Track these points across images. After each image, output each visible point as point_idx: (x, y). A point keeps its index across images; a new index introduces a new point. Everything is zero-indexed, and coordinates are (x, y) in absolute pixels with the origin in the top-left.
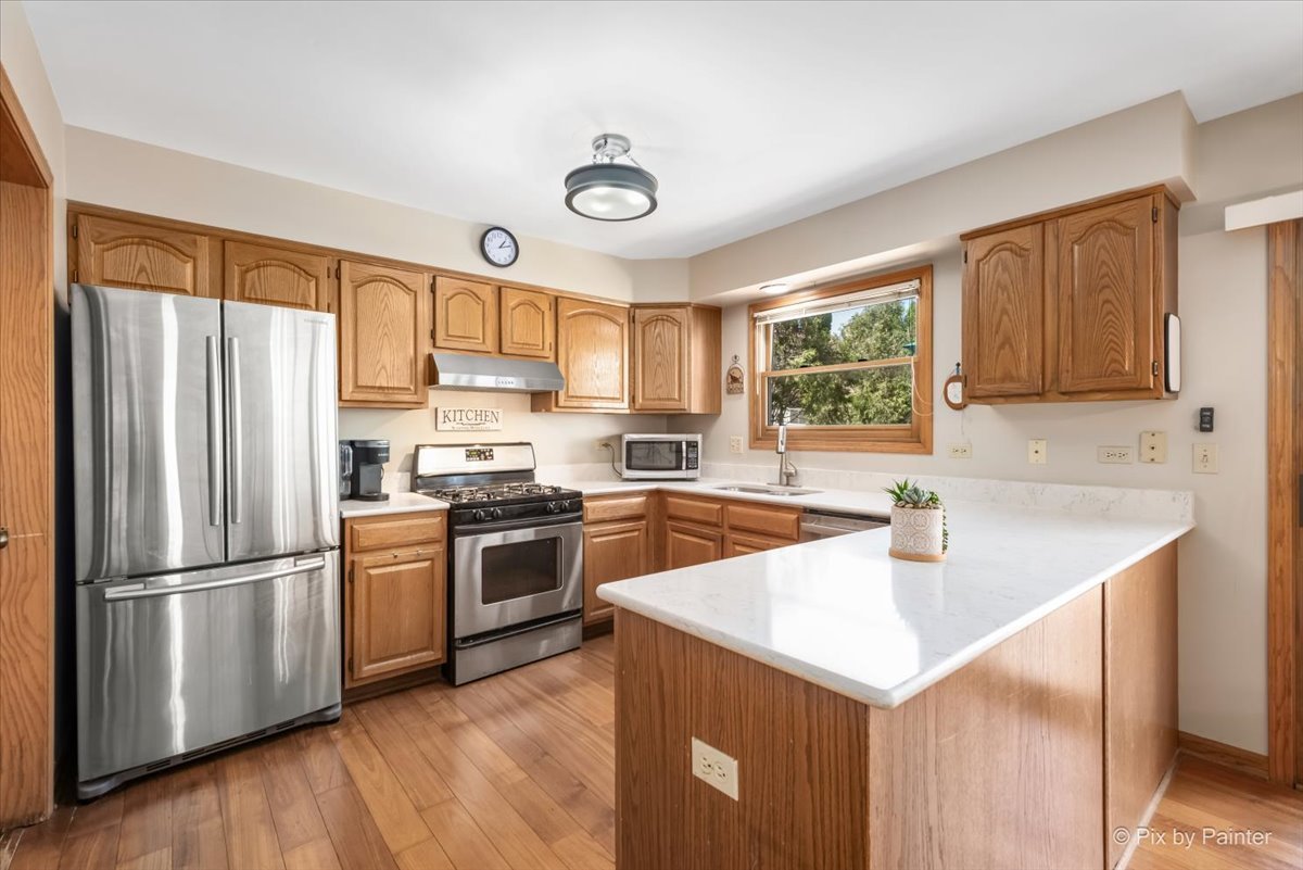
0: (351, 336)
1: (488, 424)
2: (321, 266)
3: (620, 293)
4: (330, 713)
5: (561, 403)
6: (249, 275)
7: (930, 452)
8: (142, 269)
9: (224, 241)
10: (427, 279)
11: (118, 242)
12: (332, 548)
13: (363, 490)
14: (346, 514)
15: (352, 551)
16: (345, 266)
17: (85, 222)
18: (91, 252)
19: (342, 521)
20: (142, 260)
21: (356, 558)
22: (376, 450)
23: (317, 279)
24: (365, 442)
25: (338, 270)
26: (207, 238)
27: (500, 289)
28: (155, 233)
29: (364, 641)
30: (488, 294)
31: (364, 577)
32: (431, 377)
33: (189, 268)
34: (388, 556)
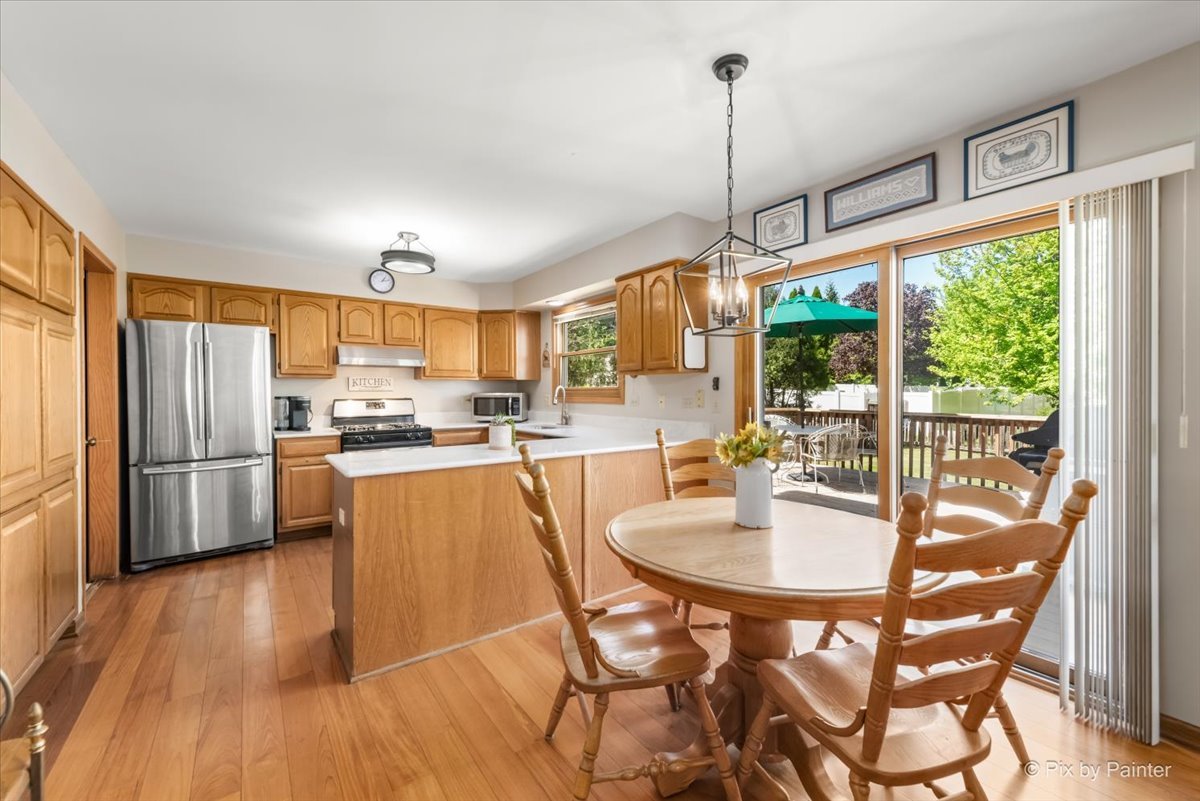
0: (286, 337)
1: (383, 388)
2: (268, 298)
3: (472, 305)
4: (267, 543)
5: (427, 374)
6: (225, 306)
7: (623, 403)
8: (166, 305)
9: (211, 287)
10: (335, 302)
11: (153, 292)
12: (268, 454)
13: (295, 425)
14: (276, 437)
15: (281, 457)
16: (283, 297)
17: (136, 283)
18: (139, 297)
19: (275, 441)
20: (166, 300)
21: (284, 461)
22: (302, 402)
23: (265, 305)
24: (296, 397)
25: (279, 300)
26: (201, 288)
27: (384, 305)
28: (173, 286)
29: (288, 507)
30: (376, 310)
31: (288, 472)
32: (336, 360)
33: (192, 303)
34: (302, 461)
